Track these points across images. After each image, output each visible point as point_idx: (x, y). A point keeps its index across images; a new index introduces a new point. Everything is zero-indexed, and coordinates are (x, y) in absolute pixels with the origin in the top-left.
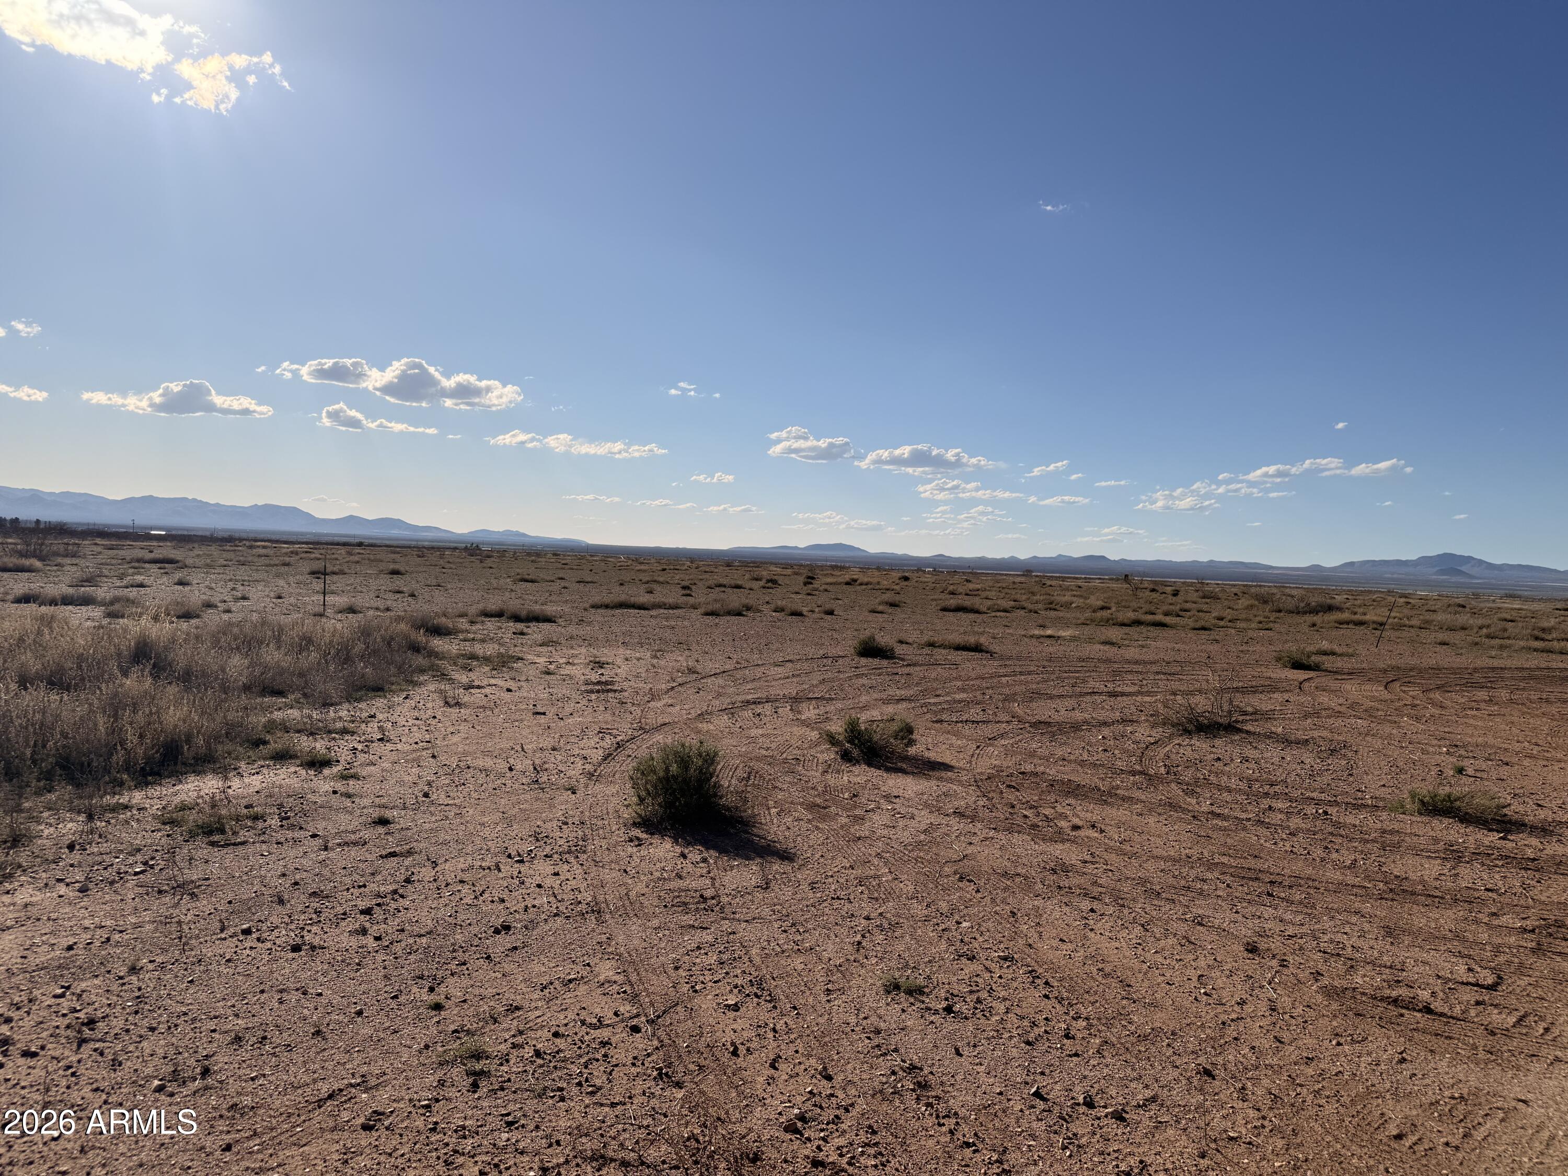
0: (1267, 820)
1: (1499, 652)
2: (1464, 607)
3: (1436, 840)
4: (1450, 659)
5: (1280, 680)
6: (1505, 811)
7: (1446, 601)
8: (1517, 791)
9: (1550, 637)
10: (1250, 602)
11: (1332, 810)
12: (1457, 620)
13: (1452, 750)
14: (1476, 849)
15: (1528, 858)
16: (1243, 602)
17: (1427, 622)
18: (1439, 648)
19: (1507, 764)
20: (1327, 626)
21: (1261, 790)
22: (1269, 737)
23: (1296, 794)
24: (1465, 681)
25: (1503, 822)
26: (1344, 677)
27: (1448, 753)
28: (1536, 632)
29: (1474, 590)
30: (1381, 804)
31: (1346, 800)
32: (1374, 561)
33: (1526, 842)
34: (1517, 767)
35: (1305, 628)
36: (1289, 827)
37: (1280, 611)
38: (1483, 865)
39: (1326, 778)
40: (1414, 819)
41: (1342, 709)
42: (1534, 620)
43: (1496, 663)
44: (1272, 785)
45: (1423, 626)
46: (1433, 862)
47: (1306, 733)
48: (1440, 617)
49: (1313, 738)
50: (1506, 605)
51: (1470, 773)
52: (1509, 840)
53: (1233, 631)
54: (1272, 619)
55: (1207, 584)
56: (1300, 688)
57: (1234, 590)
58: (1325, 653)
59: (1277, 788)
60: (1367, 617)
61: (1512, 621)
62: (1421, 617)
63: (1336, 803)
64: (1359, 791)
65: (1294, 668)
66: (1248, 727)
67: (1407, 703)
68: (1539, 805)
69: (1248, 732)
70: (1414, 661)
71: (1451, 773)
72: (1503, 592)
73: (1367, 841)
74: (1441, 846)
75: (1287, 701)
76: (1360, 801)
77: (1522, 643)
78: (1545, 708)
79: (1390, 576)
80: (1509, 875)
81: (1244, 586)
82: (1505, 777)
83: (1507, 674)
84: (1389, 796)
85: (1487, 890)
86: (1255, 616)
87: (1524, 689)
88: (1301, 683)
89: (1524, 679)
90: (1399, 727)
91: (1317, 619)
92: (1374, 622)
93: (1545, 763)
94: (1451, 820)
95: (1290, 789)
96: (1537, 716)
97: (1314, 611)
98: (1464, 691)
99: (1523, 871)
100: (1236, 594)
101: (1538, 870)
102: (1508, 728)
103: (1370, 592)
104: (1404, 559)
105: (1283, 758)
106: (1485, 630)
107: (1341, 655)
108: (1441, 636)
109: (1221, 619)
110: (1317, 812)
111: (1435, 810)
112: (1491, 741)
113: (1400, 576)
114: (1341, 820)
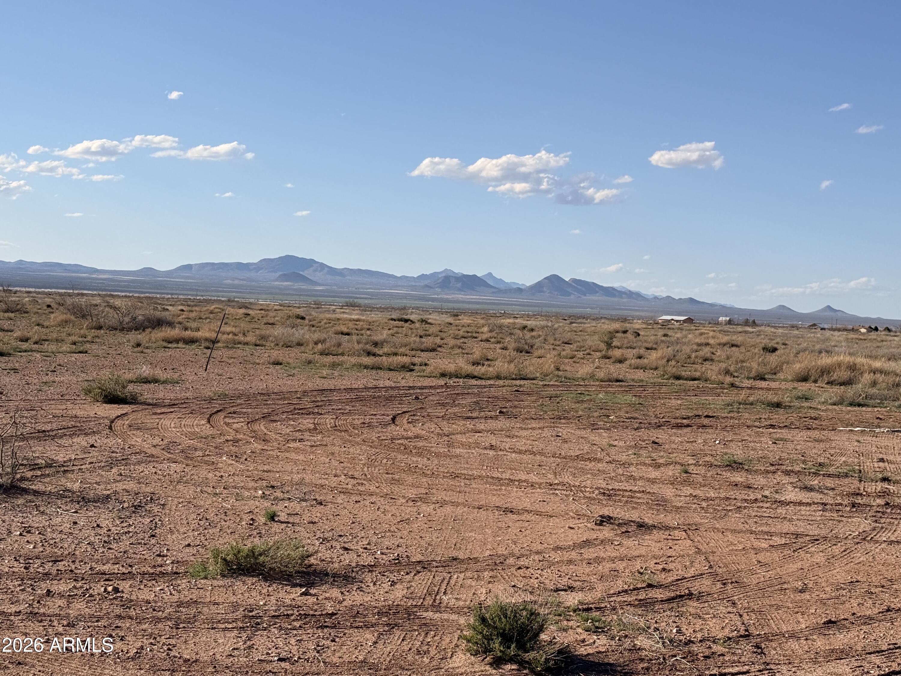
0: (42, 611)
1: (330, 372)
2: (303, 318)
3: (235, 606)
4: (280, 382)
5: (88, 419)
6: (312, 560)
7: (287, 312)
8: (327, 535)
9: (381, 352)
10: (64, 317)
11: (125, 586)
12: (293, 334)
13: (267, 493)
14: (275, 611)
15: (327, 614)
16: (58, 316)
17: (263, 338)
18: (272, 369)
19: (321, 504)
20: (154, 345)
21: (40, 570)
22: (63, 497)
23: (84, 569)
24: (292, 407)
25: (308, 574)
26: (163, 410)
27: (264, 496)
28: (368, 347)
29: (315, 299)
30: (182, 569)
31: (143, 569)
32: (213, 264)
33: (327, 595)
34: (330, 505)
35: (128, 349)
36: (68, 616)
37: (100, 328)
38: (281, 629)
39: (125, 543)
40: (215, 583)
41: (154, 451)
42: (368, 332)
43: (327, 384)
44: (55, 561)
45: (258, 342)
46: (228, 634)
47: (109, 487)
48: (277, 331)
49: (116, 493)
50: (345, 316)
51: (282, 519)
52: (311, 595)
53: (38, 355)
54: (89, 338)
55: (15, 293)
56: (110, 428)
57: (48, 301)
58: (146, 381)
59: (61, 566)
60: (199, 334)
61: (348, 334)
62: (257, 332)
63: (131, 575)
64: (159, 555)
65: (106, 403)
66: (38, 486)
67: (229, 438)
68: (346, 549)
69: (36, 493)
70: (242, 386)
71: (263, 520)
72: (343, 300)
73: (159, 620)
74: (240, 613)
75: (92, 446)
76: (159, 569)
77: (353, 360)
78: (367, 434)
79: (229, 282)
80: (305, 637)
81: (61, 295)
82: (316, 520)
83: (335, 397)
84: (192, 558)
85: (280, 660)
86: (69, 335)
87: (350, 413)
88: (112, 422)
89: (351, 400)
90: (216, 469)
91: (141, 337)
92: (206, 340)
93: (358, 498)
94: (255, 579)
95: (77, 564)
96: (358, 444)
97: (140, 327)
98: (290, 419)
99: (320, 631)
100: (49, 306)
101: (334, 627)
102: (328, 460)
103: (208, 302)
104: (245, 262)
105: (75, 523)
106: (320, 346)
107: (164, 382)
108: (276, 354)
109: (26, 340)
110: (105, 590)
111: (239, 569)
112: (308, 478)
113: (241, 282)
114: (134, 597)
